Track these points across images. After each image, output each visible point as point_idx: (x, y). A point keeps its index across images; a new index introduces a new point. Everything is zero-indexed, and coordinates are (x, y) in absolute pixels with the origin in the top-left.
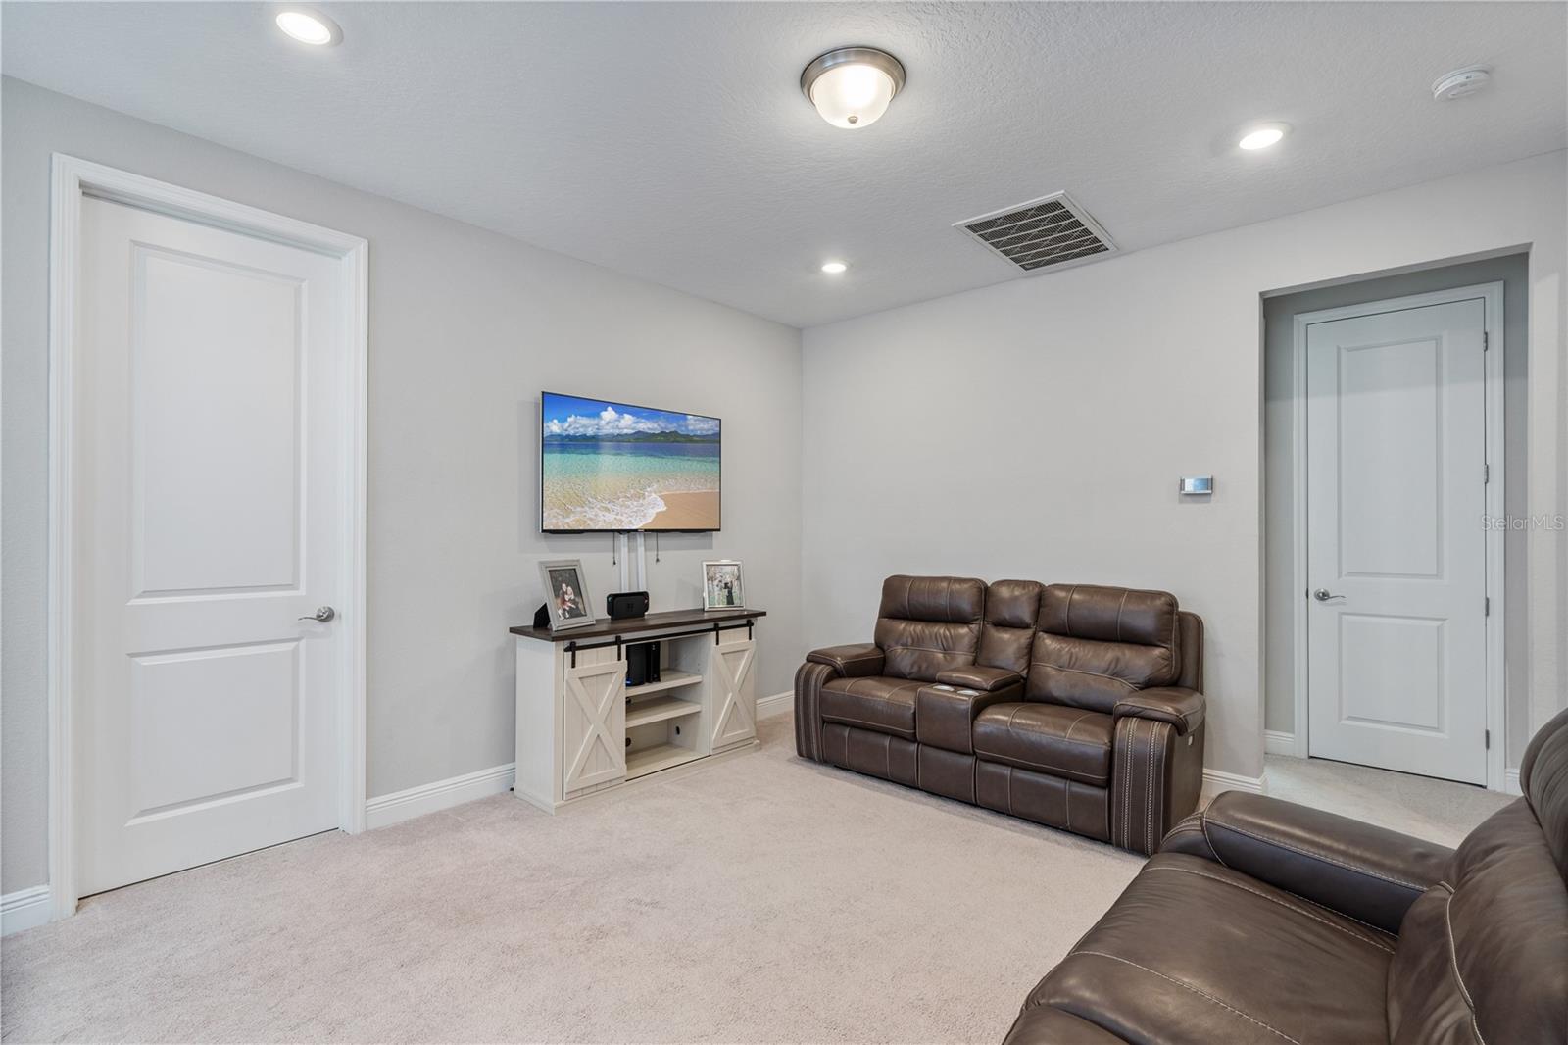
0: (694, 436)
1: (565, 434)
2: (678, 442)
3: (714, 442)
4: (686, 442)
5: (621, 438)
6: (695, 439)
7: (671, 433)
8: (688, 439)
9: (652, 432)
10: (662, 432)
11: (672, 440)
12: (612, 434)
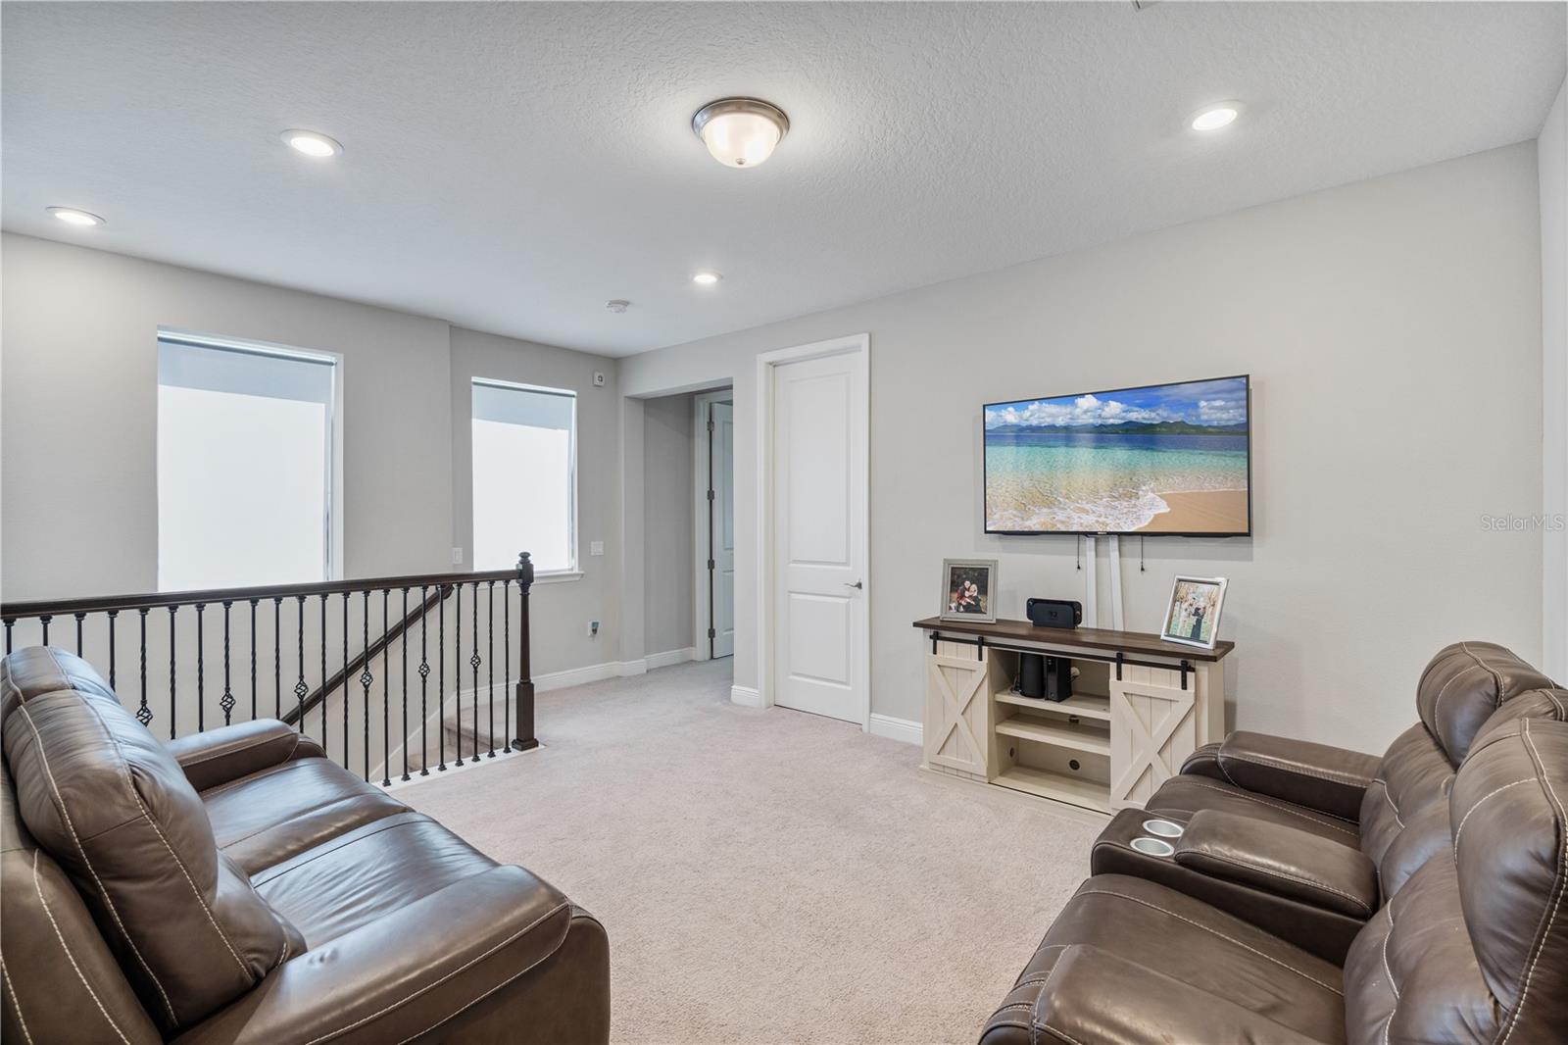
0: (1210, 426)
1: (1024, 424)
2: (1186, 433)
3: (1242, 434)
4: (1197, 433)
5: (1105, 429)
6: (1210, 430)
7: (1176, 423)
8: (1200, 430)
9: (1149, 422)
10: (1163, 422)
11: (1178, 431)
12: (1093, 425)
